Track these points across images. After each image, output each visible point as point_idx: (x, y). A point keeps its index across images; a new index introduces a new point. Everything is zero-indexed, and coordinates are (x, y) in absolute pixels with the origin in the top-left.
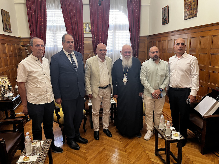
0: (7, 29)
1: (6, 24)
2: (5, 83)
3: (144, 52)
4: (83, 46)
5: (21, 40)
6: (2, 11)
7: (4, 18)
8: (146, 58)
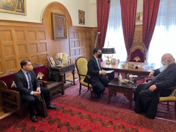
0: (81, 22)
1: (81, 19)
5: (93, 29)
6: (79, 11)
7: (80, 16)
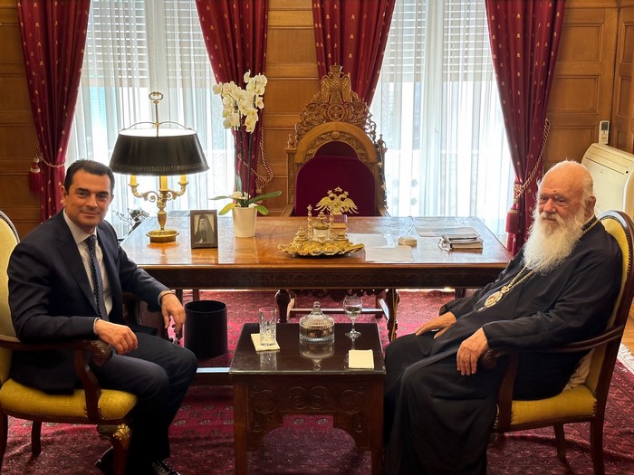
3: (595, 77)
4: (264, 41)
8: (606, 111)
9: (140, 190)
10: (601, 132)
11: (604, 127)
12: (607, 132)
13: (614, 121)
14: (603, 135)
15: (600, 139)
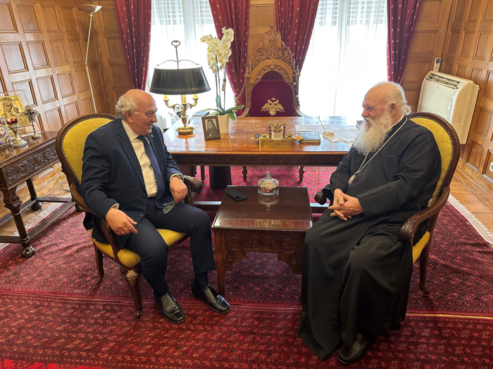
2: (14, 113)
8: (440, 52)
9: (170, 104)
10: (435, 64)
11: (438, 62)
12: (439, 64)
13: (444, 58)
14: (436, 66)
15: (434, 68)
